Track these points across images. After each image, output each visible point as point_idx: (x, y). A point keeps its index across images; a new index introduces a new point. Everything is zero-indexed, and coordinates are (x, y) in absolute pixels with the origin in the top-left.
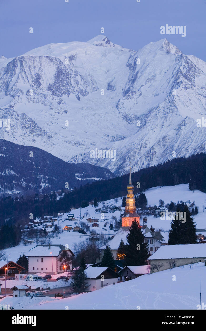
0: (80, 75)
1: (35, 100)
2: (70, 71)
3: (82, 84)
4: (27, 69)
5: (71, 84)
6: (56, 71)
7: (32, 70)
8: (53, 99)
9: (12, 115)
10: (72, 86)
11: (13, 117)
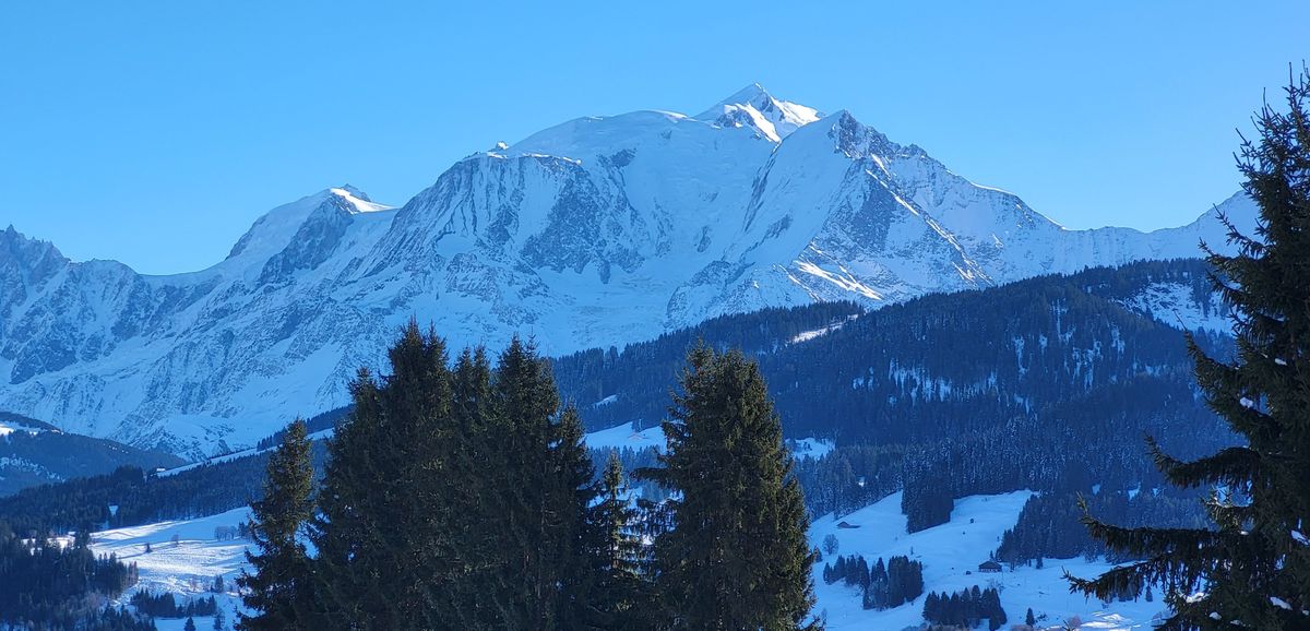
0: (631, 208)
1: (467, 283)
2: (604, 196)
3: (630, 232)
4: (479, 193)
5: (597, 234)
6: (558, 198)
7: (494, 195)
8: (509, 283)
9: (370, 331)
10: (600, 239)
11: (372, 336)
